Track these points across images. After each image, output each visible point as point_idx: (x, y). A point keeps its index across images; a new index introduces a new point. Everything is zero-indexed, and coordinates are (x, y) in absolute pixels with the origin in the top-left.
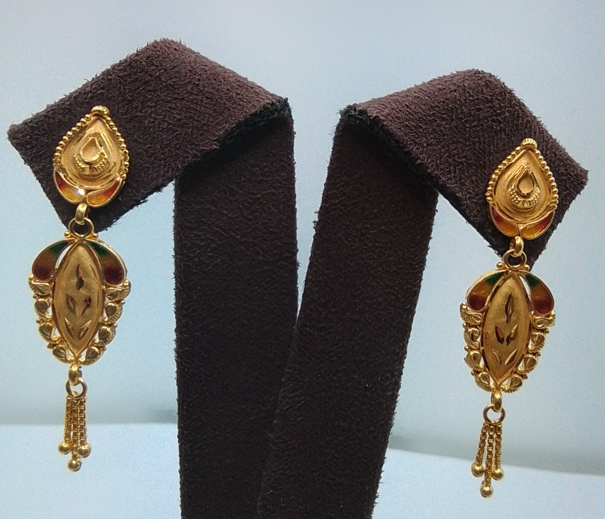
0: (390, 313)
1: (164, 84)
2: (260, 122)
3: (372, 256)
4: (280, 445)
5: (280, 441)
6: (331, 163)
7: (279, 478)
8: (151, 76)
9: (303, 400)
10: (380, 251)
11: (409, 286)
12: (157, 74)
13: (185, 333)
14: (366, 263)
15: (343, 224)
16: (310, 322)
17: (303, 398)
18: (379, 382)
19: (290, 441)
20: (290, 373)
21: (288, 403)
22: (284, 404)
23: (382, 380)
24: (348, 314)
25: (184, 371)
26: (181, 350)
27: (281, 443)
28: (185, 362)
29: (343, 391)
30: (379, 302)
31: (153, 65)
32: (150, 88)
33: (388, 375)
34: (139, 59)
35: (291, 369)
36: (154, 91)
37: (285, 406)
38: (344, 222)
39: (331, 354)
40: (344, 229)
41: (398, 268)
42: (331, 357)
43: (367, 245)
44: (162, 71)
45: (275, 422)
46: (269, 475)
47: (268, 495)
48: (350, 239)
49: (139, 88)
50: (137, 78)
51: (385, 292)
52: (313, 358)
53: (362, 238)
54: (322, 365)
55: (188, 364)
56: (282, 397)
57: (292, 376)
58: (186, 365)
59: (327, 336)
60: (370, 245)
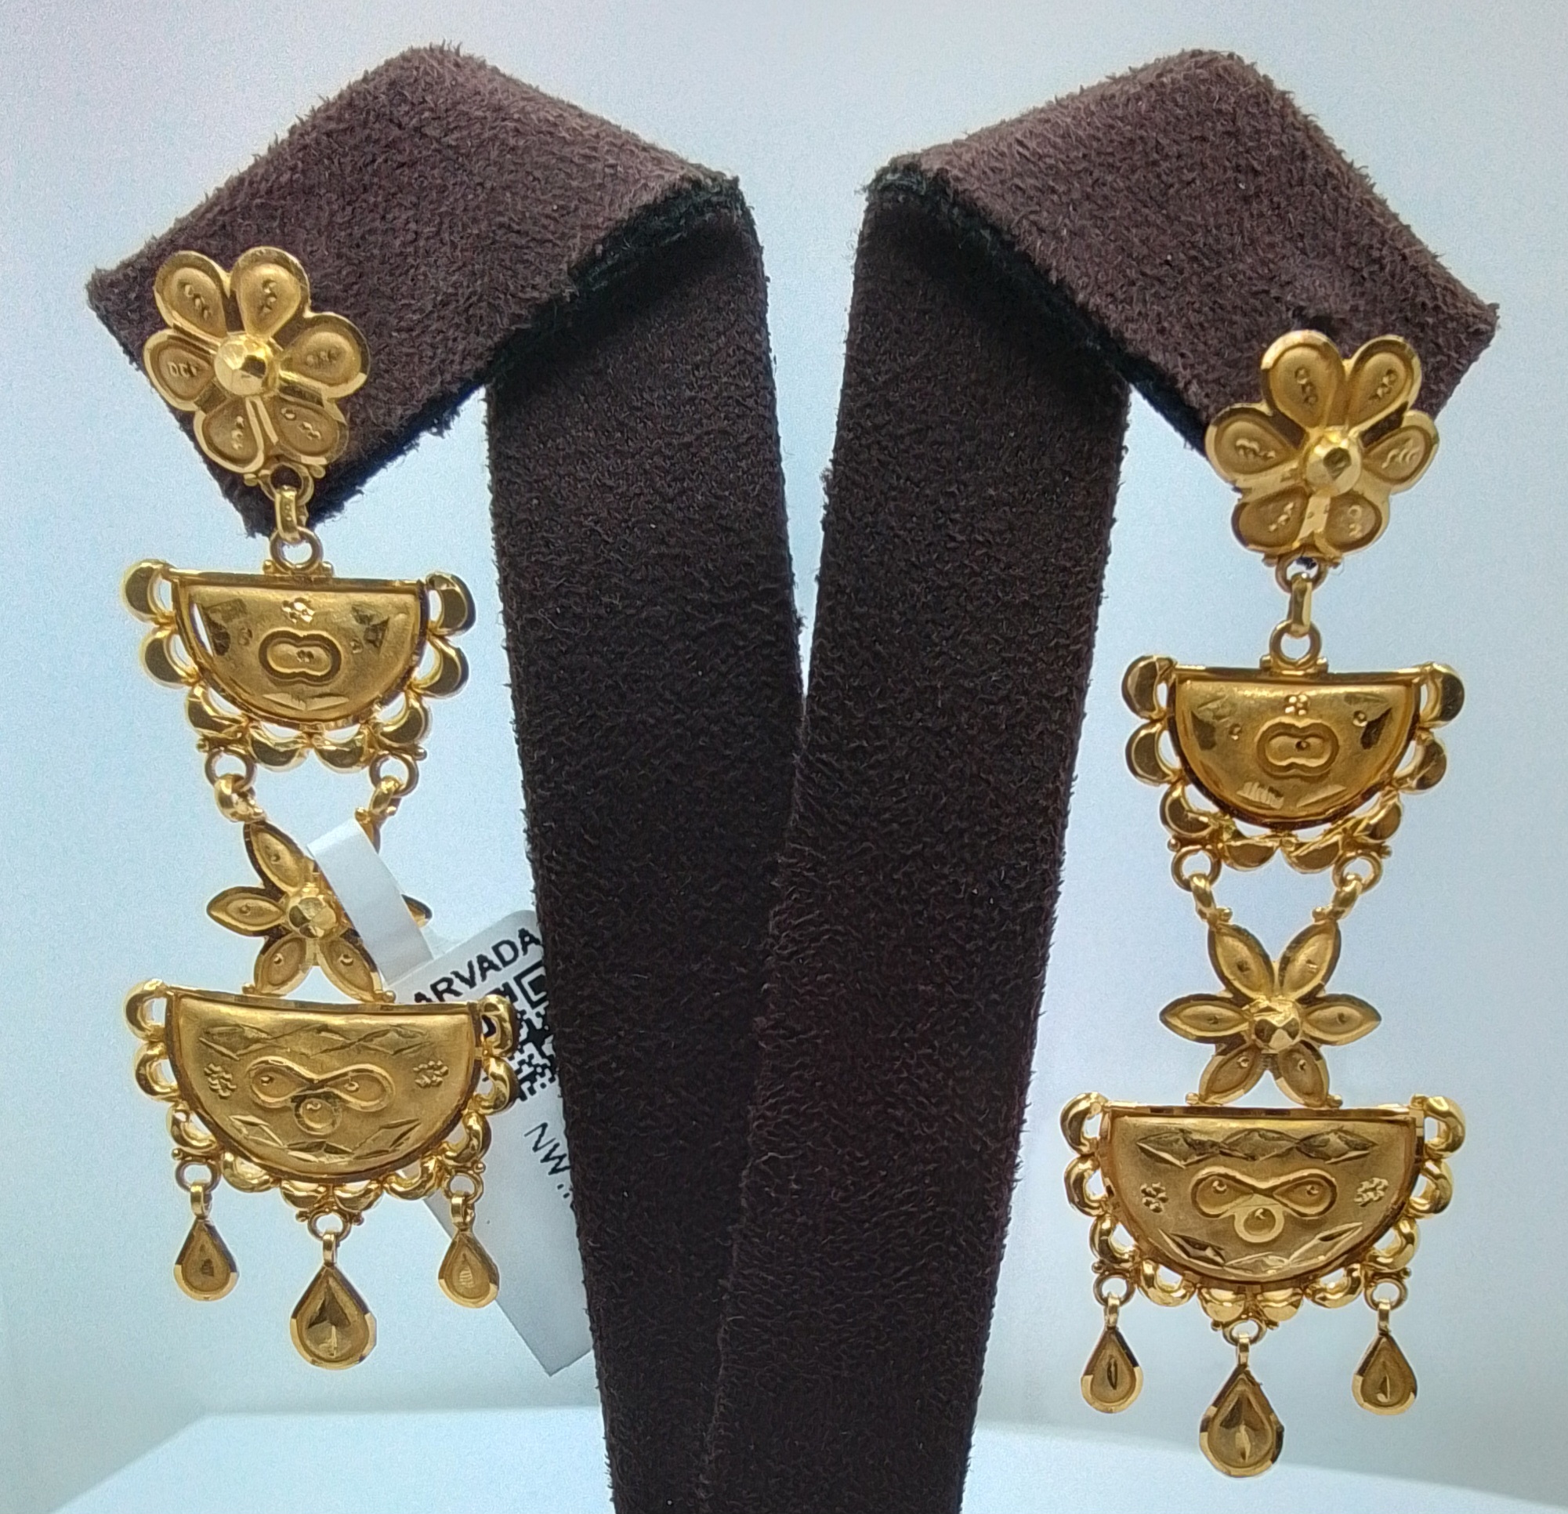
0: (1022, 709)
1: (435, 145)
2: (669, 232)
3: (966, 566)
4: (782, 1041)
5: (782, 1032)
6: (853, 330)
7: (787, 1122)
8: (400, 126)
9: (827, 931)
10: (986, 554)
11: (1062, 641)
12: (414, 121)
13: (541, 786)
14: (953, 586)
15: (892, 488)
16: (828, 738)
17: (827, 927)
18: (1001, 882)
19: (804, 1032)
20: (790, 865)
21: (793, 940)
22: (783, 941)
23: (1013, 879)
24: (919, 715)
25: (550, 881)
26: (536, 830)
27: (784, 1037)
28: (550, 858)
29: (920, 907)
30: (993, 686)
31: (405, 100)
32: (400, 158)
33: (1024, 863)
34: (372, 90)
35: (793, 857)
36: (412, 164)
37: (785, 948)
38: (894, 482)
39: (887, 816)
40: (894, 499)
41: (1032, 596)
42: (885, 823)
43: (953, 539)
44: (427, 114)
45: (766, 986)
46: (763, 1116)
47: (765, 1162)
48: (909, 526)
49: (374, 161)
50: (369, 137)
51: (1004, 660)
52: (843, 828)
53: (941, 521)
54: (865, 844)
55: (558, 862)
56: (778, 925)
57: (795, 874)
58: (552, 865)
59: (871, 772)
60: (960, 538)
